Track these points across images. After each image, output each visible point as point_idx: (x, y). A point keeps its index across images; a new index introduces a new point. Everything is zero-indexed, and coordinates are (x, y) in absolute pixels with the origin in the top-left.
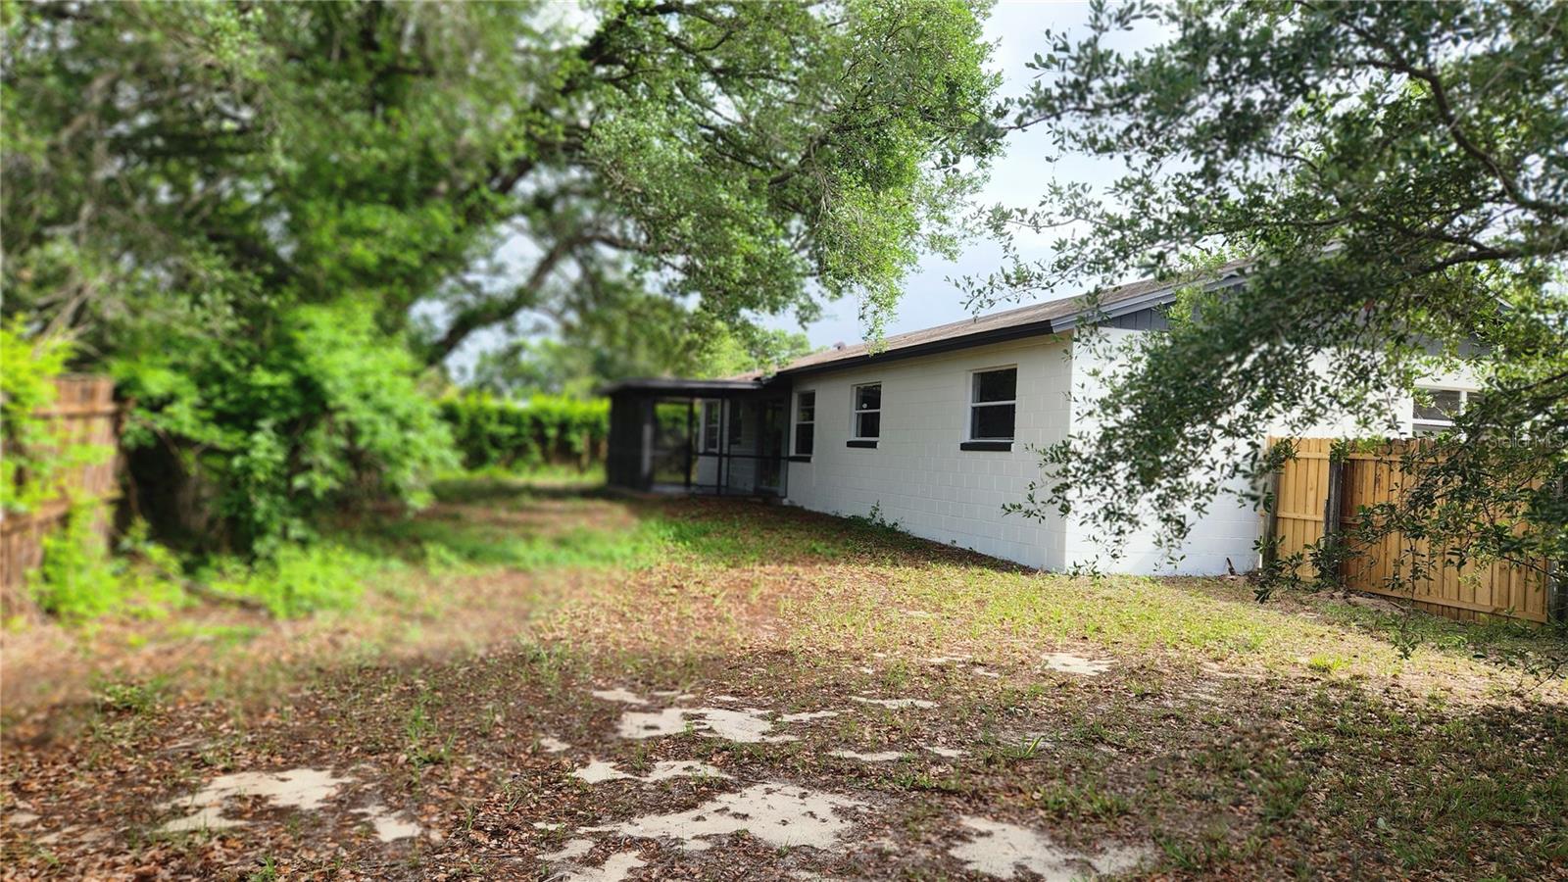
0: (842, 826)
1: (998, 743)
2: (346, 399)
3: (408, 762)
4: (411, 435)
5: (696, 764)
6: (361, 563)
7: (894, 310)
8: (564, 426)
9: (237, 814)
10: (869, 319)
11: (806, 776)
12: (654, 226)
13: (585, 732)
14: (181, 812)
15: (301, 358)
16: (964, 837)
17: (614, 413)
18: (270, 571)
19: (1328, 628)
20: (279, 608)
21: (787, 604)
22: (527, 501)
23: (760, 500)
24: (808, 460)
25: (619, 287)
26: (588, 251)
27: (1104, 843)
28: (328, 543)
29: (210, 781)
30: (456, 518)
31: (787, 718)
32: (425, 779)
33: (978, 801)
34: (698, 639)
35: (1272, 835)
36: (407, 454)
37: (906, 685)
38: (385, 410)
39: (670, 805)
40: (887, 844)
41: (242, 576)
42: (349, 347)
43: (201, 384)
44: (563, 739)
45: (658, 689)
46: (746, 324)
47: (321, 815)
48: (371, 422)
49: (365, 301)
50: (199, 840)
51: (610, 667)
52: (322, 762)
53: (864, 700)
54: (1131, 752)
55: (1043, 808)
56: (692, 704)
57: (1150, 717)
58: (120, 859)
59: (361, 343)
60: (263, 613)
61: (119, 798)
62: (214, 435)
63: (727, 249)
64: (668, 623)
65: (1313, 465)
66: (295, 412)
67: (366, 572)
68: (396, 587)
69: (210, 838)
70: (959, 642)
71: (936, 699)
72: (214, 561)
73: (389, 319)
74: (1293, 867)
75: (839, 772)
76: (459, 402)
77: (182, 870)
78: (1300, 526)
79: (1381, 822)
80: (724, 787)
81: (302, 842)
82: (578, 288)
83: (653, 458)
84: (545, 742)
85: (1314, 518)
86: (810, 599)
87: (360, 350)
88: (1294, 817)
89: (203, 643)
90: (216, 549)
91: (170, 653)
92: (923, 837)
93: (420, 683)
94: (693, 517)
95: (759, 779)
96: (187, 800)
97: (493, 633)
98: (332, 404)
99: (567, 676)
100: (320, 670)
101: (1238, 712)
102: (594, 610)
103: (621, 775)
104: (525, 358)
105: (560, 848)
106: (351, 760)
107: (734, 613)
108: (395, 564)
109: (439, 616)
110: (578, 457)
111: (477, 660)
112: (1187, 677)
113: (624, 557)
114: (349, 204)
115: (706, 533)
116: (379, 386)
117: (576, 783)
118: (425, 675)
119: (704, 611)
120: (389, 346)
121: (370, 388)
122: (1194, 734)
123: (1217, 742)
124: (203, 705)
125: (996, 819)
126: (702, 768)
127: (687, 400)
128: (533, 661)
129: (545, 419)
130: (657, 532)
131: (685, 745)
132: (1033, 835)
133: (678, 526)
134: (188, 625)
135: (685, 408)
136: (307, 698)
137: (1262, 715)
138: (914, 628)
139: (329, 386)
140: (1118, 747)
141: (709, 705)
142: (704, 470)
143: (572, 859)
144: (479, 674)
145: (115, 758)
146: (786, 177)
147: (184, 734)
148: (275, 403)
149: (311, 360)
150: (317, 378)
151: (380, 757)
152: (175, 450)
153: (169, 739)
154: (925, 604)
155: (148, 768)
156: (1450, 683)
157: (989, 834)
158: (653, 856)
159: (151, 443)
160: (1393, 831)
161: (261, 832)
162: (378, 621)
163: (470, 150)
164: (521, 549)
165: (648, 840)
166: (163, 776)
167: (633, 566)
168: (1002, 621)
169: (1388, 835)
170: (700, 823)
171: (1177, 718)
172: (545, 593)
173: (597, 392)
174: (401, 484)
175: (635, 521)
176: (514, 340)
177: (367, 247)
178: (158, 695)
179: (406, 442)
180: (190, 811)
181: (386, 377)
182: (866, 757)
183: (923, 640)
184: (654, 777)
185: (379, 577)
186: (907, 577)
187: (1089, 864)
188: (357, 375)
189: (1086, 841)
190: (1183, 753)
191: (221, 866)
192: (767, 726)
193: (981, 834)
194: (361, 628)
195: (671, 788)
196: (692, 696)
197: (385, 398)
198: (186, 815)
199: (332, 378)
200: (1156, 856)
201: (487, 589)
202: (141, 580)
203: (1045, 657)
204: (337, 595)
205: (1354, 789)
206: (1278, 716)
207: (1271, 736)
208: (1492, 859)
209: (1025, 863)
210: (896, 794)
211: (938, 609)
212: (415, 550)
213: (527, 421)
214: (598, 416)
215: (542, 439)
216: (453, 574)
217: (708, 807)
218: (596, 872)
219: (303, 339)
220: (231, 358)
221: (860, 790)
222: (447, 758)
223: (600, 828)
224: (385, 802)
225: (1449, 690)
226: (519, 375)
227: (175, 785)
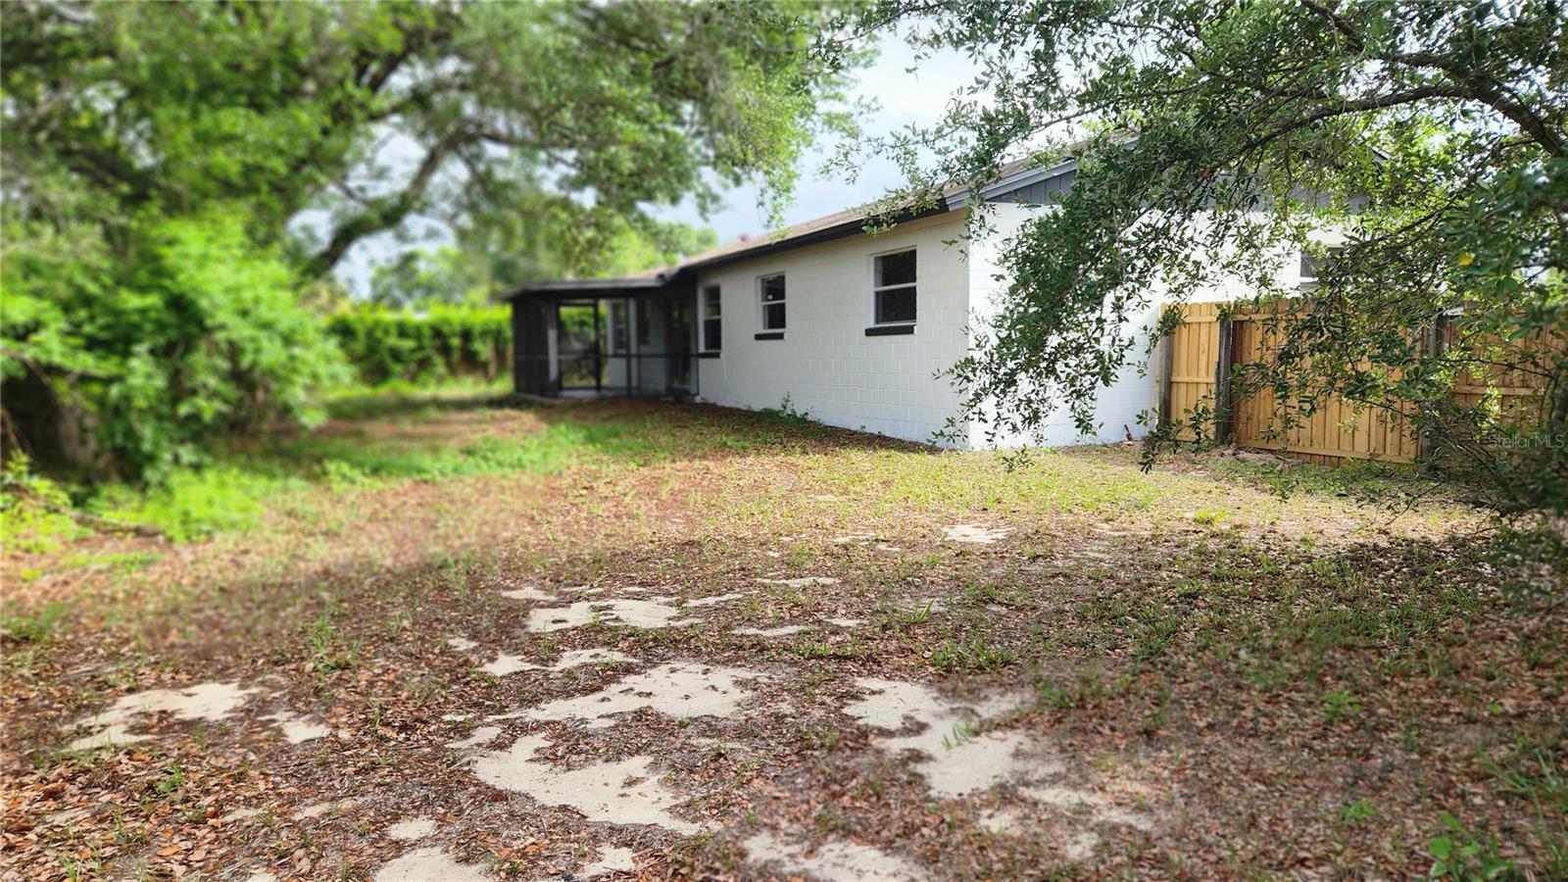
0: (742, 696)
1: (895, 611)
2: (223, 316)
3: (315, 669)
4: (297, 351)
5: (603, 651)
6: (260, 484)
7: (792, 195)
8: (466, 335)
9: (144, 730)
10: (769, 206)
11: (709, 654)
12: (537, 118)
13: (493, 630)
14: (88, 732)
15: (171, 276)
16: (857, 696)
17: (517, 320)
18: (164, 498)
19: (1216, 484)
20: (177, 532)
21: (697, 497)
22: (433, 413)
23: (671, 399)
24: (717, 356)
25: (508, 185)
26: (473, 149)
27: (988, 691)
28: (223, 465)
29: (114, 702)
30: (359, 434)
31: (693, 603)
32: (333, 685)
33: (872, 663)
34: (608, 536)
35: (1142, 672)
36: (295, 370)
37: (810, 565)
38: (266, 326)
39: (576, 690)
40: (786, 708)
41: (135, 504)
42: (219, 261)
43: (67, 308)
44: (473, 637)
45: (566, 586)
46: (642, 218)
47: (229, 724)
48: (253, 340)
49: (234, 213)
50: (105, 756)
51: (518, 569)
52: (228, 676)
53: (768, 581)
54: (1019, 609)
55: (933, 665)
56: (600, 596)
57: (1040, 576)
58: (26, 779)
59: (235, 258)
60: (161, 539)
61: (23, 724)
62: (86, 362)
63: (611, 139)
64: (577, 522)
65: (1204, 329)
66: (173, 334)
67: (266, 493)
68: (298, 506)
69: (116, 753)
70: (864, 522)
71: (838, 575)
72: (105, 491)
73: (262, 232)
74: (1158, 698)
75: (741, 648)
76: (352, 316)
77: (90, 784)
78: (1192, 388)
79: (1242, 653)
80: (629, 670)
81: (210, 750)
82: (468, 188)
83: (560, 362)
84: (451, 642)
85: (1206, 380)
86: (719, 491)
87: (233, 265)
88: (1165, 654)
89: (99, 572)
90: (105, 478)
91: (66, 583)
92: (818, 699)
93: (325, 595)
94: (604, 420)
95: (663, 659)
96: (92, 721)
97: (399, 544)
98: (209, 322)
99: (474, 581)
100: (222, 590)
101: (1123, 566)
102: (502, 516)
103: (528, 667)
104: (422, 268)
105: (466, 737)
106: (257, 672)
107: (643, 509)
108: (295, 483)
109: (344, 531)
110: (484, 366)
111: (383, 570)
112: (1079, 538)
113: (533, 462)
114: (204, 107)
115: (617, 435)
116: (257, 301)
117: (484, 677)
118: (330, 588)
119: (614, 510)
120: (265, 260)
121: (249, 305)
122: (1079, 589)
123: (1099, 594)
124: (104, 631)
125: (889, 679)
126: (609, 654)
127: (591, 301)
128: (441, 567)
129: (446, 329)
130: (566, 436)
131: (589, 636)
132: (923, 690)
133: (588, 429)
134: (82, 555)
135: (590, 310)
136: (210, 618)
137: (1146, 567)
138: (821, 512)
139: (204, 303)
140: (1007, 606)
141: (617, 596)
142: (614, 374)
143: (479, 745)
144: (386, 584)
145: (15, 686)
146: (671, 60)
147: (86, 659)
148: (149, 327)
149: (182, 278)
150: (191, 295)
151: (287, 667)
152: (47, 380)
153: (70, 665)
154: (833, 488)
155: (50, 694)
156: (1323, 526)
157: (881, 692)
158: (560, 736)
159: (22, 374)
160: (1253, 661)
161: (168, 743)
162: (281, 540)
163: (335, 44)
164: (426, 461)
165: (554, 722)
166: (66, 699)
167: (543, 470)
168: (906, 499)
169: (1248, 664)
170: (605, 703)
171: (1065, 576)
172: (452, 502)
173: (495, 297)
174: (292, 403)
175: (544, 426)
176: (407, 249)
177: (229, 154)
178: (56, 625)
179: (293, 358)
180: (93, 730)
181: (263, 291)
182: (769, 633)
183: (828, 522)
184: (559, 666)
185: (280, 498)
186: (815, 464)
187: (972, 711)
188: (233, 291)
189: (970, 691)
190: (1067, 607)
191: (129, 777)
192: (674, 612)
193: (873, 693)
194: (263, 547)
195: (578, 675)
196: (600, 590)
197: (264, 313)
198: (91, 734)
199: (207, 295)
200: (1034, 700)
201: (391, 502)
202: (27, 515)
203: (946, 529)
204: (236, 516)
205: (1221, 627)
206: (1159, 567)
207: (1150, 585)
208: (1340, 678)
209: (913, 714)
210: (795, 663)
211: (845, 492)
212: (317, 468)
213: (427, 332)
214: (499, 323)
215: (445, 350)
216: (358, 489)
217: (614, 688)
218: (504, 754)
219: (170, 256)
220: (96, 279)
221: (761, 663)
222: (354, 663)
223: (509, 716)
224: (293, 707)
225: (1321, 532)
226: (418, 286)
227: (79, 707)
